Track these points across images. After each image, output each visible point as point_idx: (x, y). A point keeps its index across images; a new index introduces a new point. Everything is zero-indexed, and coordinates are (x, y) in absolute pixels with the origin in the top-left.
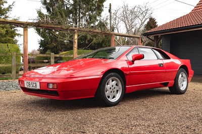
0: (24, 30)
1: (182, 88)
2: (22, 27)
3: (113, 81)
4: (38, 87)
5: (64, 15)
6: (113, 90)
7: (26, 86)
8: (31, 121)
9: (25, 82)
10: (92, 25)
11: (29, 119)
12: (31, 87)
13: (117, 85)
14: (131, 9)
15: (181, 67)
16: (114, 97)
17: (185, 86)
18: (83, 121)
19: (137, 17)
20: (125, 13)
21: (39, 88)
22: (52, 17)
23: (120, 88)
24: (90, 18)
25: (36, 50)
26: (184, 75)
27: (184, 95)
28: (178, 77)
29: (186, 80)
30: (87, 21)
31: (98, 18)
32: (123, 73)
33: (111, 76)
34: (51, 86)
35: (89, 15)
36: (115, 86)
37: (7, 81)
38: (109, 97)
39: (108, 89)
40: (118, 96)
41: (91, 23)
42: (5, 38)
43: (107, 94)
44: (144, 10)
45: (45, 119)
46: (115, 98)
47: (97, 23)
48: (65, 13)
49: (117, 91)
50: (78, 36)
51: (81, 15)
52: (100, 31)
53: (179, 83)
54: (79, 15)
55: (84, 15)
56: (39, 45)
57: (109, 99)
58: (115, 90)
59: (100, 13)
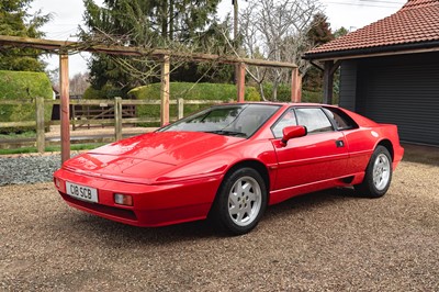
0: (61, 59)
1: (380, 186)
2: (56, 53)
3: (243, 183)
4: (94, 199)
5: (139, 10)
6: (244, 203)
7: (69, 192)
8: (83, 276)
9: (68, 185)
10: (198, 30)
11: (79, 272)
12: (79, 196)
13: (251, 190)
14: (279, 5)
15: (379, 144)
16: (246, 215)
17: (385, 180)
18: (187, 278)
19: (290, 21)
20: (265, 13)
21: (96, 201)
22: (115, 13)
23: (257, 197)
24: (194, 17)
25: (83, 74)
26: (385, 159)
27: (382, 199)
28: (373, 164)
29: (388, 168)
30: (187, 21)
31: (210, 17)
32: (265, 166)
33: (241, 175)
34: (120, 200)
35: (192, 10)
36: (248, 193)
37: (28, 155)
38: (235, 216)
39: (235, 200)
40: (254, 213)
41: (196, 26)
42: (20, 59)
43: (232, 210)
44: (305, 8)
45: (109, 271)
46: (247, 218)
47: (207, 28)
48: (142, 7)
49: (252, 203)
50: (171, 67)
51: (175, 10)
52: (217, 56)
53: (374, 175)
54: (171, 9)
55: (182, 9)
56: (89, 71)
57: (236, 221)
58: (248, 201)
59: (214, 6)
